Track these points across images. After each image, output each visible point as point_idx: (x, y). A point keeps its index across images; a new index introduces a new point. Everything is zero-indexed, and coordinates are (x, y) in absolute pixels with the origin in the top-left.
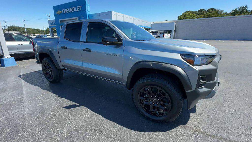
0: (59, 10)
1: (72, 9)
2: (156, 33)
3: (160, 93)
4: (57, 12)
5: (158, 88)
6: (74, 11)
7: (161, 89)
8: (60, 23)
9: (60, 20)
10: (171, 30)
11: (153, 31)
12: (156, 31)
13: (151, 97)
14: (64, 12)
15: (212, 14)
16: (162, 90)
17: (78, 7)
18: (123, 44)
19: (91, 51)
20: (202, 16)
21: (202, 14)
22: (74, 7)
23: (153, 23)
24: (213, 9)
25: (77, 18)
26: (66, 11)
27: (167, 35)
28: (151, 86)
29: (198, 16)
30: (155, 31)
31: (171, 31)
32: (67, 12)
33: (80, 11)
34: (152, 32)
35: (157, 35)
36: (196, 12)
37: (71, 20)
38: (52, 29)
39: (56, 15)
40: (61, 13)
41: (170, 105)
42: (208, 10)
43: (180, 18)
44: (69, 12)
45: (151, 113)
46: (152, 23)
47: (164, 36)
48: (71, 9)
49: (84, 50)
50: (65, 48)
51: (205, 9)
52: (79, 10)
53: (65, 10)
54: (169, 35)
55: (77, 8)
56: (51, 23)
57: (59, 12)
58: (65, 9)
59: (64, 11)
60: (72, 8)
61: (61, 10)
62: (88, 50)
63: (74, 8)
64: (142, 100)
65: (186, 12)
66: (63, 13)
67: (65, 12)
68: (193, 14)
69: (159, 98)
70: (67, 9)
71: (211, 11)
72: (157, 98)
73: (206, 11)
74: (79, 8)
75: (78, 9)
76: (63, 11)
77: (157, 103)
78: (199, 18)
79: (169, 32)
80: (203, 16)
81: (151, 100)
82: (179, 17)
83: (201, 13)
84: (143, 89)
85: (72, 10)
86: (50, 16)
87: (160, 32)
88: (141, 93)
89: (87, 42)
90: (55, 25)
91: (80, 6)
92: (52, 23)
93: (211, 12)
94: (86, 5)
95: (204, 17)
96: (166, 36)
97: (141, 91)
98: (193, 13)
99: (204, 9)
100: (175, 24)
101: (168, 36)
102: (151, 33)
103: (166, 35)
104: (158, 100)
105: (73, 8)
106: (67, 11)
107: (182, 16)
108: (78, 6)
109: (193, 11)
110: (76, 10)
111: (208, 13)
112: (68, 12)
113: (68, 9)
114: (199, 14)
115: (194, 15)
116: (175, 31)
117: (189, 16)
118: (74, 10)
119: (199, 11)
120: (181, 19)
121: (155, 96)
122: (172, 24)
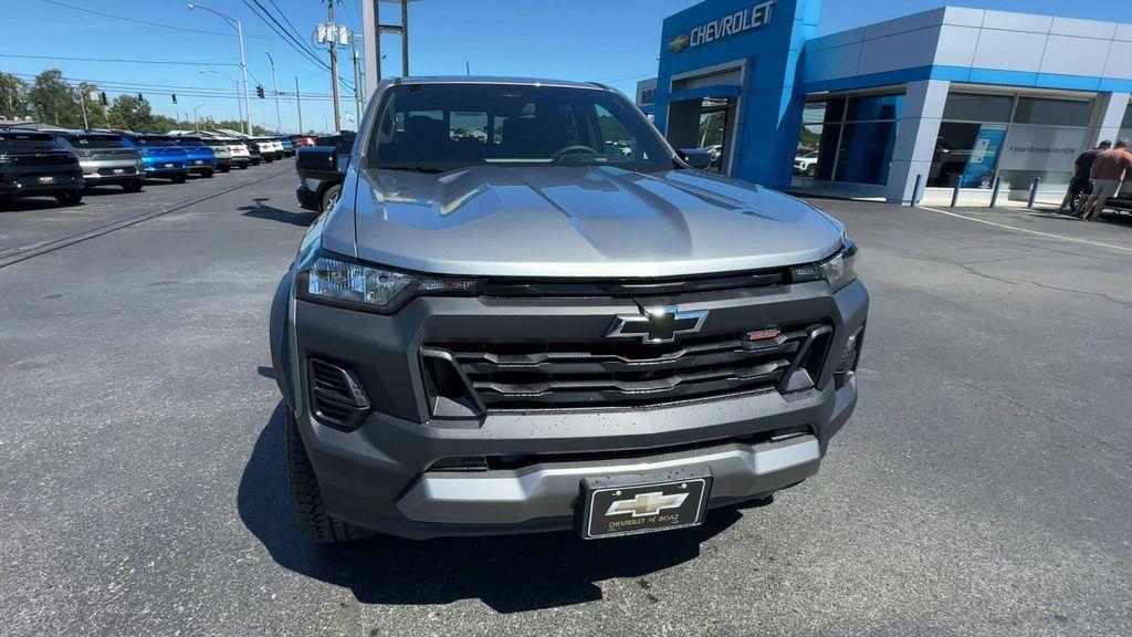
0: (680, 33)
4: (673, 43)
9: (674, 78)
25: (742, 62)
39: (665, 57)
40: (685, 46)
48: (728, 21)
52: (758, 24)
55: (755, 15)
56: (645, 93)
57: (679, 41)
59: (700, 35)
60: (730, 17)
61: (686, 33)
85: (731, 27)
113: (715, 23)
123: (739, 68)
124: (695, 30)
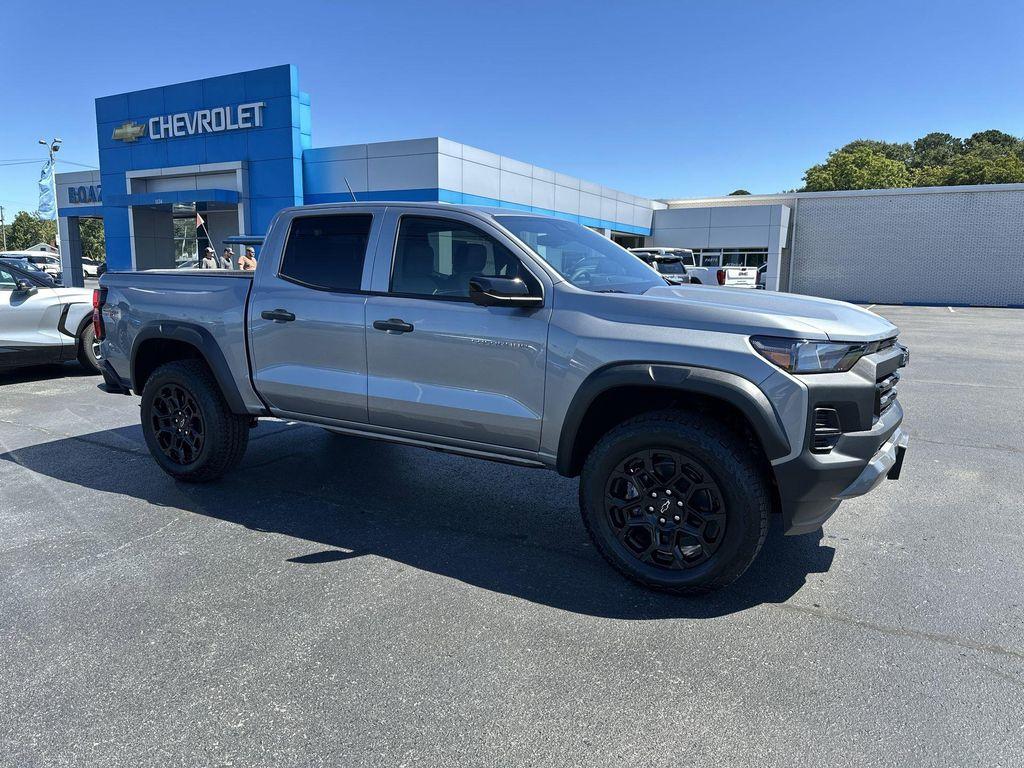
0: (129, 120)
1: (205, 120)
2: (676, 260)
3: (685, 477)
4: (117, 131)
5: (676, 455)
6: (222, 128)
7: (686, 460)
8: (129, 192)
9: (130, 175)
10: (765, 246)
11: (664, 249)
12: (682, 253)
13: (654, 495)
14: (157, 132)
15: (992, 166)
16: (691, 462)
17: (245, 111)
18: (548, 303)
19: (410, 329)
20: (938, 170)
21: (940, 160)
22: (221, 110)
23: (665, 207)
24: (994, 137)
25: (236, 165)
26: (172, 126)
27: (740, 277)
28: (653, 452)
29: (918, 171)
30: (672, 249)
31: (766, 250)
32: (177, 134)
33: (254, 127)
34: (657, 256)
35: (685, 272)
36: (908, 148)
37: (196, 175)
38: (74, 221)
39: (109, 147)
40: (141, 138)
41: (720, 518)
42: (969, 142)
43: (814, 183)
44: (191, 132)
45: (655, 558)
46: (657, 206)
47: (721, 278)
48: (204, 116)
49: (380, 326)
50: (283, 317)
51: (955, 136)
52: (248, 125)
53: (166, 122)
54: (752, 272)
55: (241, 116)
56: (73, 190)
57: (130, 130)
58: (165, 115)
59: (163, 127)
60: (207, 112)
61: (141, 120)
62: (398, 327)
63: (218, 114)
64: (620, 512)
65: (850, 149)
66: (153, 137)
67: (167, 130)
68: (888, 162)
69: (684, 495)
70: (176, 116)
71: (987, 146)
72: (675, 497)
73: (959, 148)
74: (248, 115)
75: (245, 120)
76: (157, 124)
77: (677, 518)
78: (920, 184)
79: (755, 258)
80: (947, 170)
81: (652, 509)
82: (810, 174)
83: (935, 158)
84: (621, 467)
85: (210, 124)
86: (55, 149)
87: (705, 257)
88: (615, 481)
89: (391, 293)
90: (101, 204)
91: (257, 106)
92: (82, 188)
93: (984, 154)
94: (294, 100)
95: (951, 181)
96: (735, 281)
97: (615, 474)
98: (889, 156)
99: (948, 137)
100: (786, 213)
101: (748, 281)
102: (648, 260)
103: (733, 272)
104: (680, 503)
105: (217, 110)
106: (176, 124)
107: (825, 168)
108: (246, 103)
109: (890, 142)
110: (234, 121)
111: (974, 159)
112: (183, 133)
113: (185, 115)
114: (923, 158)
115: (896, 165)
116: (787, 251)
117: (865, 172)
118: (219, 124)
119: (922, 145)
120: (820, 189)
121: (669, 492)
122: (767, 212)
123: (234, 171)
124: (157, 119)
